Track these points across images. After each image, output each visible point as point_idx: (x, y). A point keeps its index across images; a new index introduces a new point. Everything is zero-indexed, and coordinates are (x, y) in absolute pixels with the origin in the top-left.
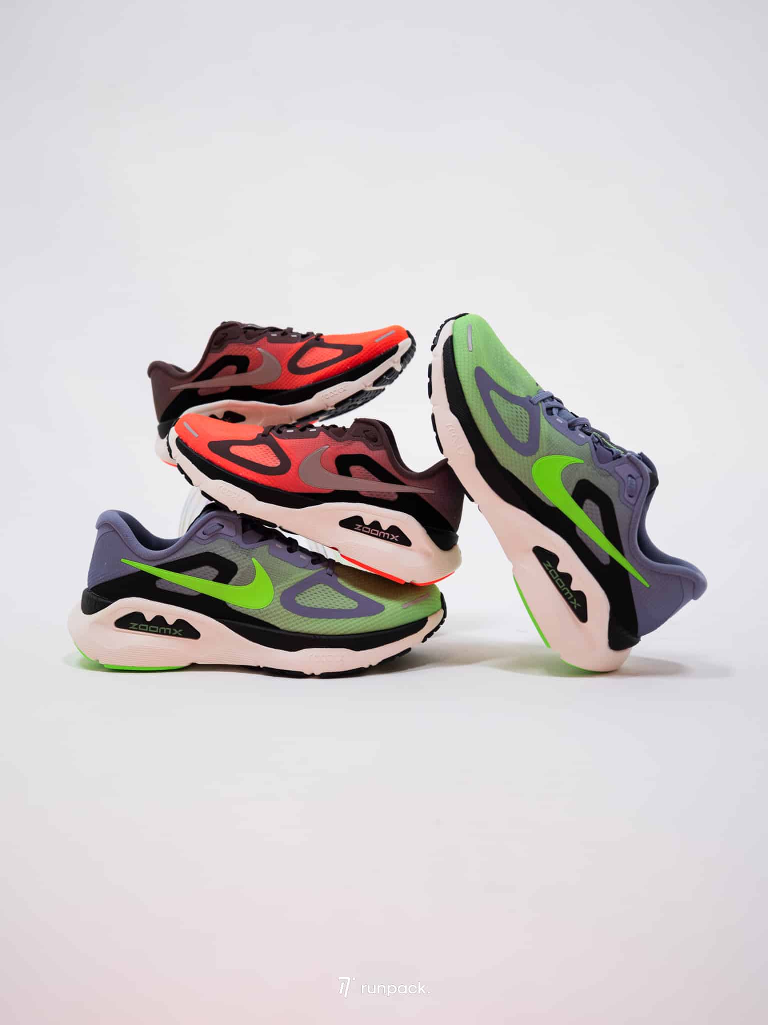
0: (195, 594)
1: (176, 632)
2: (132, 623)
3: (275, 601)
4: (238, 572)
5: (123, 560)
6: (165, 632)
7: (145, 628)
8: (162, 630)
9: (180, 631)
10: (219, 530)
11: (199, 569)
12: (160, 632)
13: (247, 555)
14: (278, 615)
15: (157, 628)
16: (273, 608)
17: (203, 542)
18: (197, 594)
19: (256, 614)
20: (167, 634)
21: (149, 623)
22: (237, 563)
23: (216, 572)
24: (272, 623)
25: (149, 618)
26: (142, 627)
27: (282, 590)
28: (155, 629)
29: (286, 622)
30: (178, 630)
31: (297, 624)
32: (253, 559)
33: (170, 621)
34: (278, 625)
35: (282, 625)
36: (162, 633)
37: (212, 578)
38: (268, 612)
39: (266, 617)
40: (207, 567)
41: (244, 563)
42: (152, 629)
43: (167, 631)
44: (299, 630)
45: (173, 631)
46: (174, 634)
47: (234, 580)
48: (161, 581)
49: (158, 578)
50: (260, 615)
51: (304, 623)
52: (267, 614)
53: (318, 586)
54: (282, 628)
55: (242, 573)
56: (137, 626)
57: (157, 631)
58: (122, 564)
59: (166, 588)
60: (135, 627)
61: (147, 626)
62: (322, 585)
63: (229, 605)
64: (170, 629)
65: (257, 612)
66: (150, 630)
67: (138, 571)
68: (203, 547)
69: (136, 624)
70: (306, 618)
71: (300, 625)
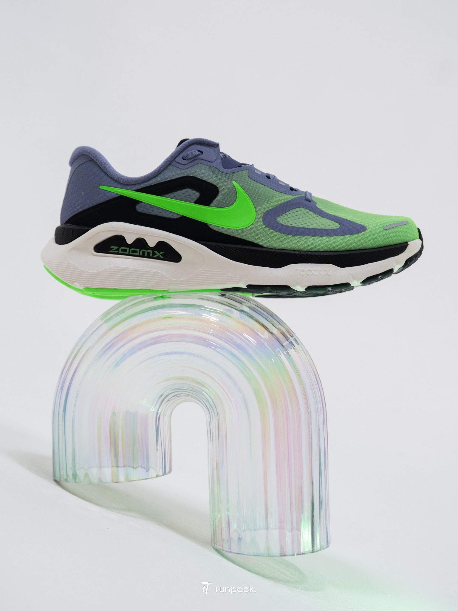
0: (176, 217)
1: (158, 254)
2: (112, 247)
3: (257, 220)
4: (219, 194)
5: (102, 187)
6: (146, 255)
7: (126, 251)
8: (143, 252)
9: (162, 253)
10: (198, 155)
11: (180, 192)
12: (141, 254)
13: (228, 179)
14: (261, 233)
15: (138, 250)
16: (255, 227)
17: (183, 167)
18: (178, 217)
19: (239, 234)
20: (148, 257)
21: (130, 246)
22: (218, 186)
23: (197, 195)
24: (255, 242)
25: (130, 240)
26: (122, 250)
27: (264, 211)
28: (136, 252)
29: (270, 240)
30: (159, 252)
31: (280, 242)
32: (234, 183)
33: (152, 243)
34: (261, 244)
35: (265, 244)
36: (143, 256)
37: (194, 201)
38: (251, 231)
39: (250, 236)
40: (188, 190)
41: (225, 185)
42: (133, 251)
43: (149, 253)
44: (283, 247)
45: (154, 254)
46: (155, 256)
47: (215, 202)
48: (141, 205)
49: (137, 202)
50: (242, 234)
51: (288, 240)
52: (250, 233)
53: (298, 209)
54: (265, 246)
55: (224, 195)
56: (118, 250)
57: (138, 254)
58: (101, 190)
59: (146, 212)
60: (115, 250)
61: (128, 249)
62: (302, 209)
63: (211, 227)
64: (151, 251)
65: (240, 231)
66: (131, 253)
67: (117, 196)
68: (183, 171)
69: (116, 248)
70: (289, 236)
71: (284, 242)
